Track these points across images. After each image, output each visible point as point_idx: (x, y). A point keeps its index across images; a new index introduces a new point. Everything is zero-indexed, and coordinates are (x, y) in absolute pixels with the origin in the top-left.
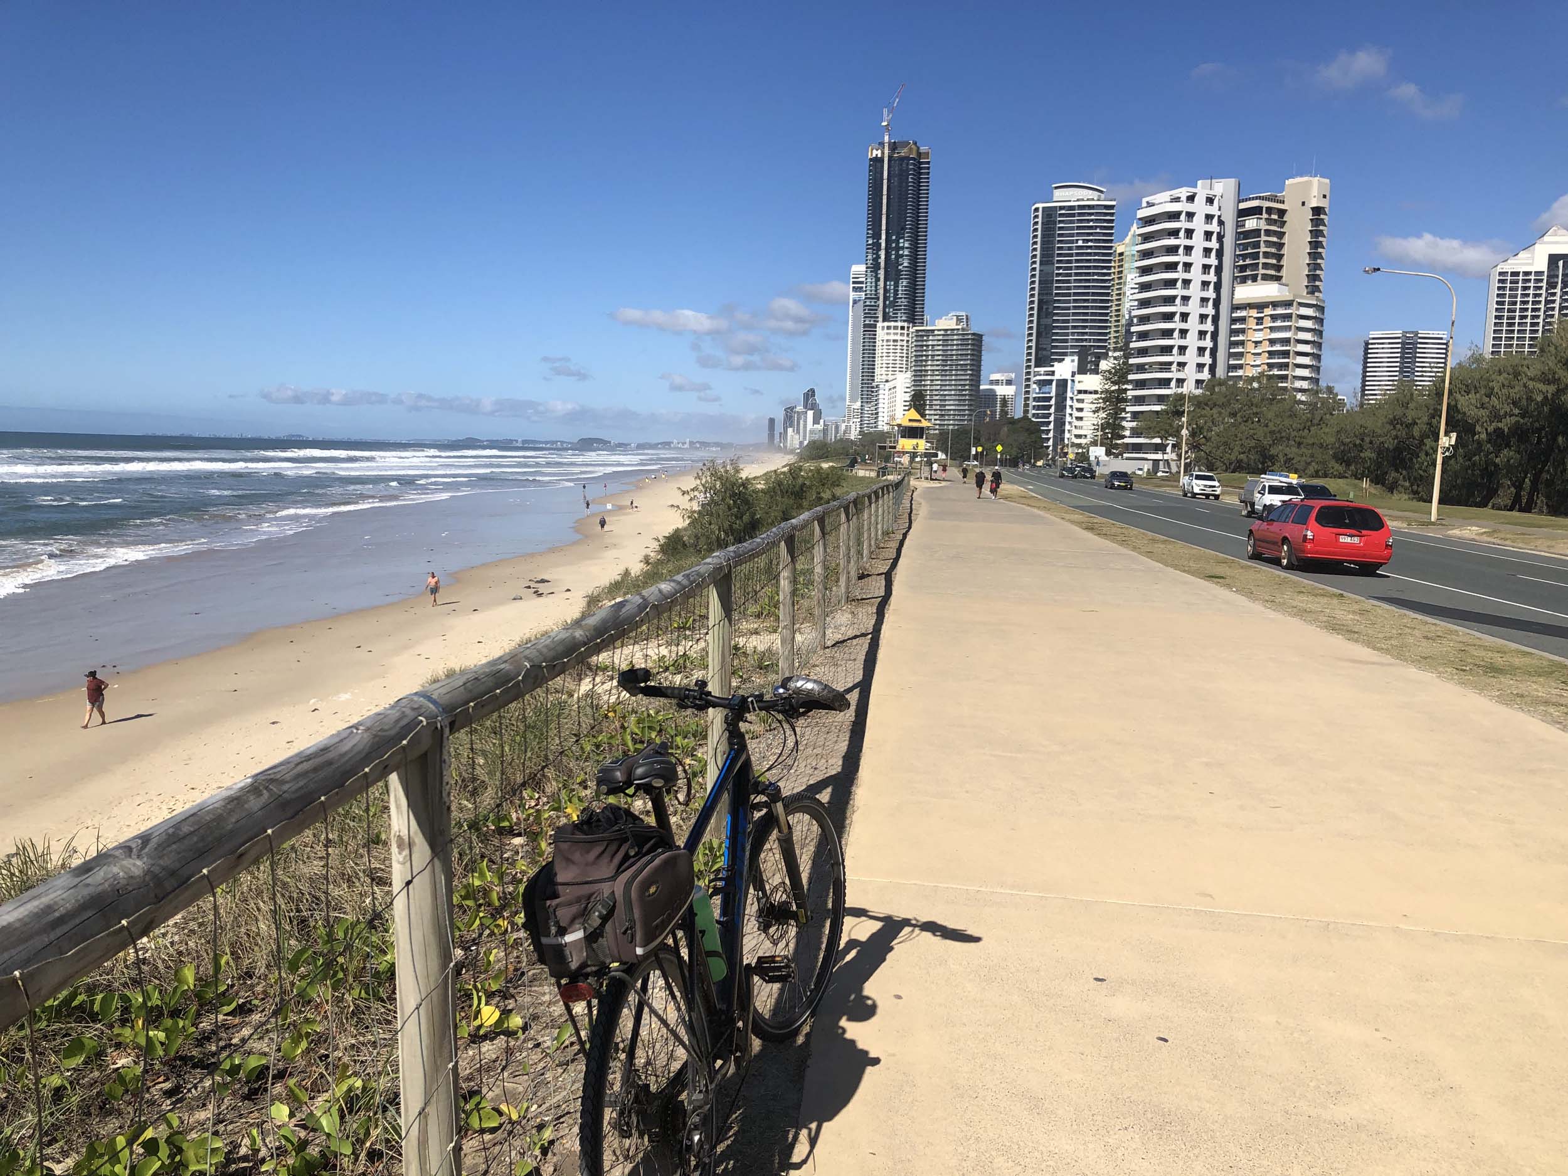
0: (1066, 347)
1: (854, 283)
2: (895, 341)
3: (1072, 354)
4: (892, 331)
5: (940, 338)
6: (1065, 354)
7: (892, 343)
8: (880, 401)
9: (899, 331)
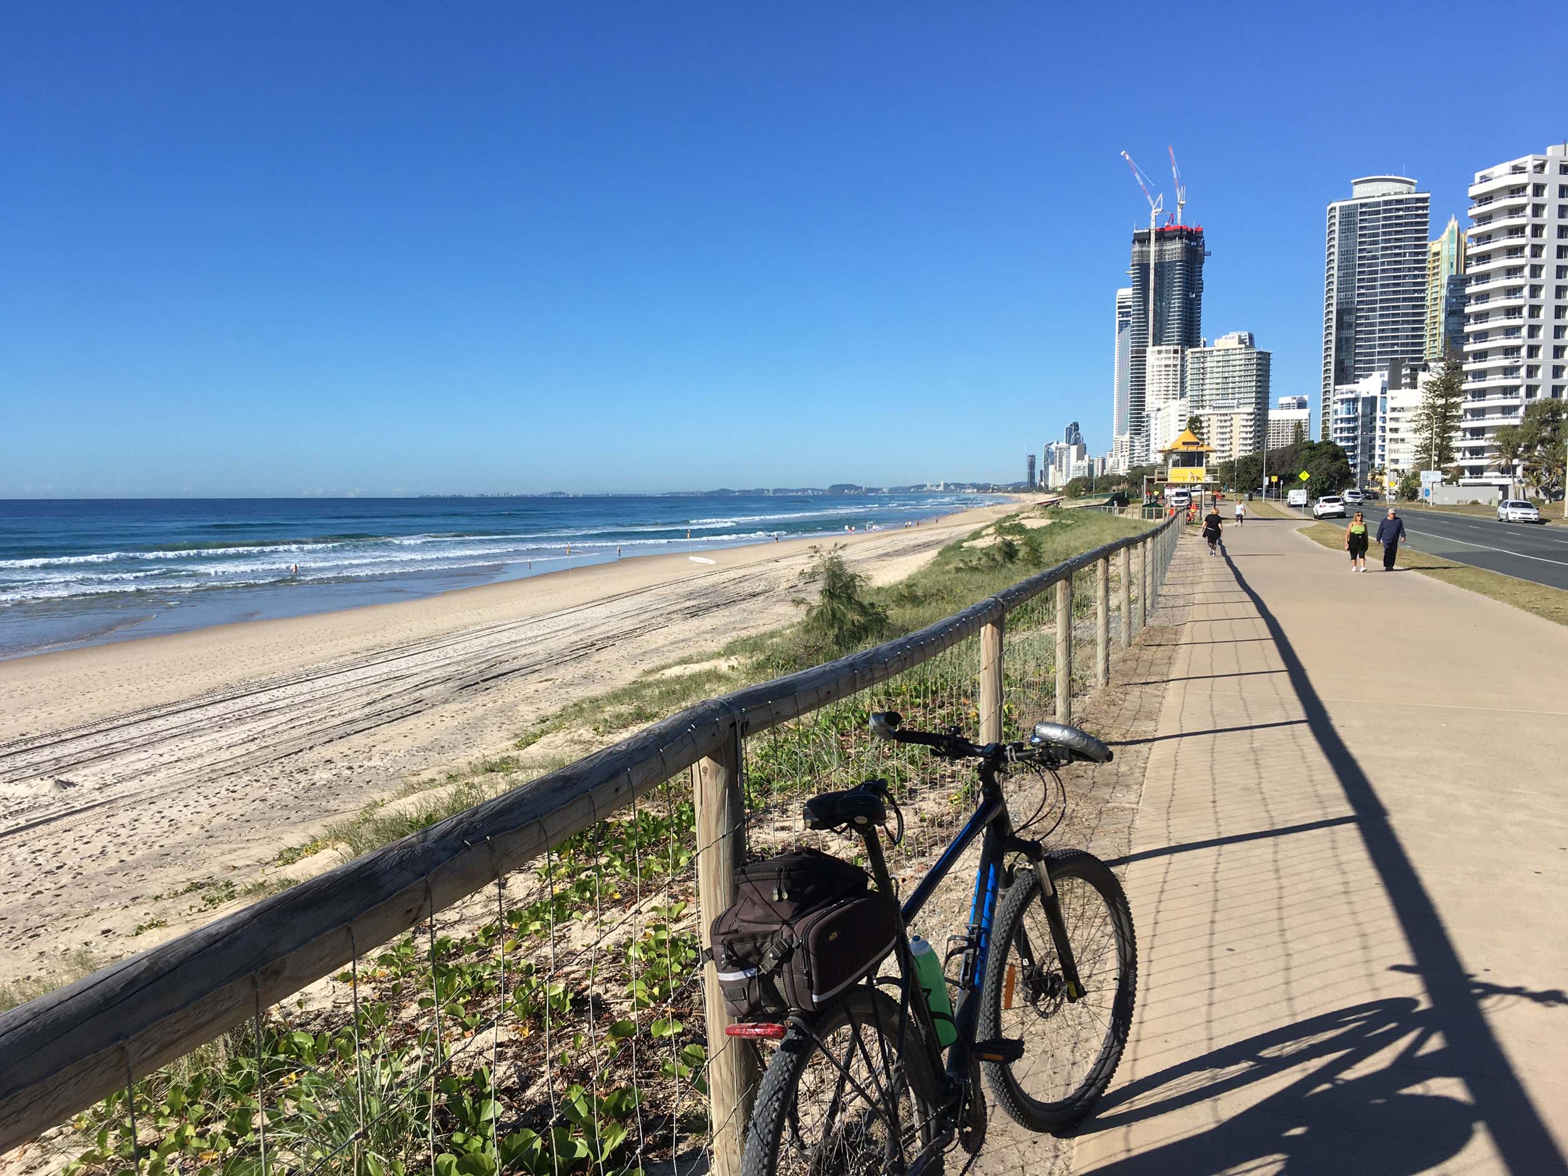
0: (1372, 362)
1: (1120, 308)
2: (1166, 366)
3: (1380, 369)
4: (1163, 355)
5: (1220, 358)
6: (1372, 369)
7: (1163, 369)
8: (1152, 432)
9: (1172, 355)
